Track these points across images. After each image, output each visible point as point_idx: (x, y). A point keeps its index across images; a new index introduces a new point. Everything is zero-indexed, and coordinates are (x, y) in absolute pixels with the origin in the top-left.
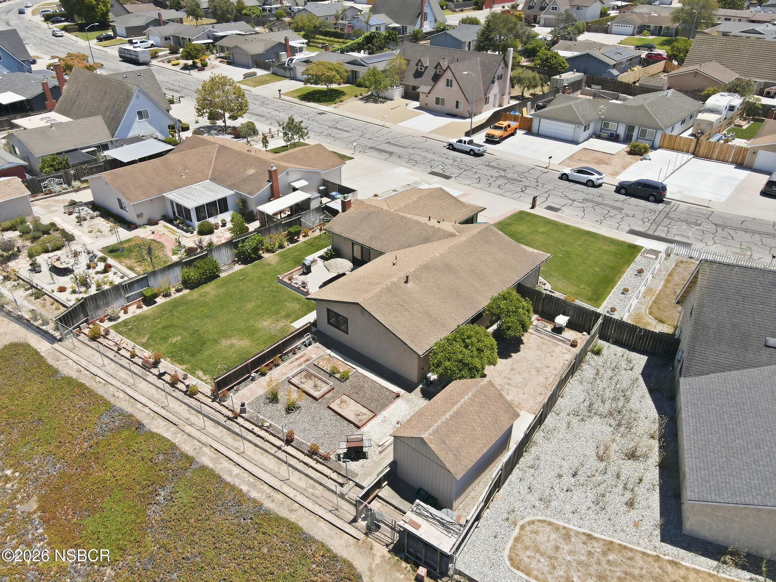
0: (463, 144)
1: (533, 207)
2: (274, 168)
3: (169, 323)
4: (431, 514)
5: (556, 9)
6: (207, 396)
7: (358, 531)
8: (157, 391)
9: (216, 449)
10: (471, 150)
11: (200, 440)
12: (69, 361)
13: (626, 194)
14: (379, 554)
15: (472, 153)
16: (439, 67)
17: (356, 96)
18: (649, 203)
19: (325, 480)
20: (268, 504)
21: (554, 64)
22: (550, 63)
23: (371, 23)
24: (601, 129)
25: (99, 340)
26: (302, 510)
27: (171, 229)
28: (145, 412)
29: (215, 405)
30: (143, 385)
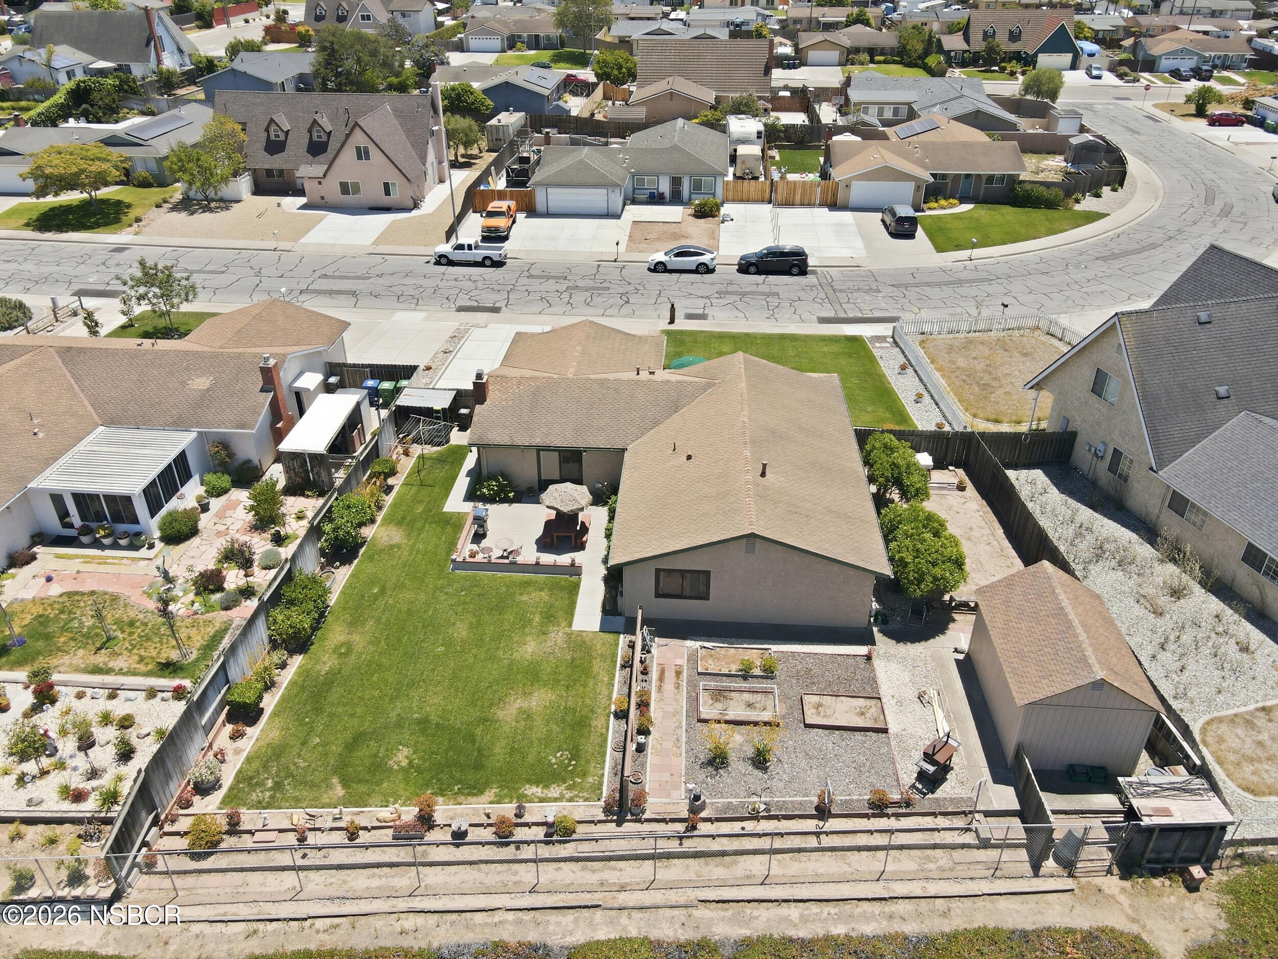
0: (466, 251)
1: (672, 321)
2: (272, 362)
3: (348, 735)
4: (1155, 785)
5: (368, 18)
6: (600, 822)
7: (1058, 879)
8: (479, 870)
9: (718, 902)
10: (486, 258)
11: (674, 903)
12: (195, 928)
13: (759, 272)
14: (1115, 891)
15: (488, 262)
16: (316, 128)
17: (158, 206)
18: (795, 278)
19: (937, 838)
20: (911, 928)
21: (473, 103)
22: (466, 102)
23: (56, 64)
24: (634, 189)
25: (223, 845)
26: (955, 904)
27: (82, 556)
28: (507, 921)
29: (628, 827)
30: (432, 876)
